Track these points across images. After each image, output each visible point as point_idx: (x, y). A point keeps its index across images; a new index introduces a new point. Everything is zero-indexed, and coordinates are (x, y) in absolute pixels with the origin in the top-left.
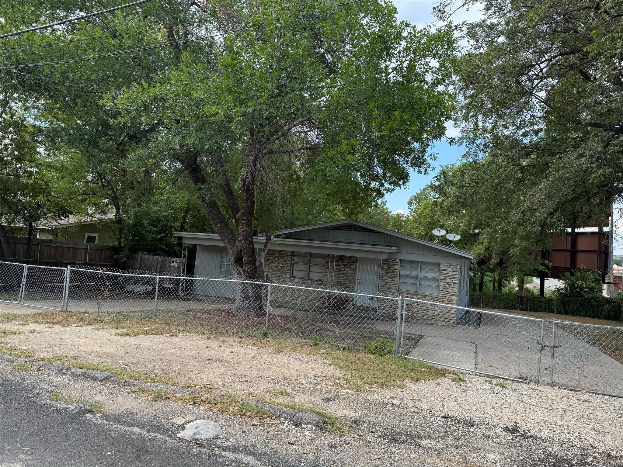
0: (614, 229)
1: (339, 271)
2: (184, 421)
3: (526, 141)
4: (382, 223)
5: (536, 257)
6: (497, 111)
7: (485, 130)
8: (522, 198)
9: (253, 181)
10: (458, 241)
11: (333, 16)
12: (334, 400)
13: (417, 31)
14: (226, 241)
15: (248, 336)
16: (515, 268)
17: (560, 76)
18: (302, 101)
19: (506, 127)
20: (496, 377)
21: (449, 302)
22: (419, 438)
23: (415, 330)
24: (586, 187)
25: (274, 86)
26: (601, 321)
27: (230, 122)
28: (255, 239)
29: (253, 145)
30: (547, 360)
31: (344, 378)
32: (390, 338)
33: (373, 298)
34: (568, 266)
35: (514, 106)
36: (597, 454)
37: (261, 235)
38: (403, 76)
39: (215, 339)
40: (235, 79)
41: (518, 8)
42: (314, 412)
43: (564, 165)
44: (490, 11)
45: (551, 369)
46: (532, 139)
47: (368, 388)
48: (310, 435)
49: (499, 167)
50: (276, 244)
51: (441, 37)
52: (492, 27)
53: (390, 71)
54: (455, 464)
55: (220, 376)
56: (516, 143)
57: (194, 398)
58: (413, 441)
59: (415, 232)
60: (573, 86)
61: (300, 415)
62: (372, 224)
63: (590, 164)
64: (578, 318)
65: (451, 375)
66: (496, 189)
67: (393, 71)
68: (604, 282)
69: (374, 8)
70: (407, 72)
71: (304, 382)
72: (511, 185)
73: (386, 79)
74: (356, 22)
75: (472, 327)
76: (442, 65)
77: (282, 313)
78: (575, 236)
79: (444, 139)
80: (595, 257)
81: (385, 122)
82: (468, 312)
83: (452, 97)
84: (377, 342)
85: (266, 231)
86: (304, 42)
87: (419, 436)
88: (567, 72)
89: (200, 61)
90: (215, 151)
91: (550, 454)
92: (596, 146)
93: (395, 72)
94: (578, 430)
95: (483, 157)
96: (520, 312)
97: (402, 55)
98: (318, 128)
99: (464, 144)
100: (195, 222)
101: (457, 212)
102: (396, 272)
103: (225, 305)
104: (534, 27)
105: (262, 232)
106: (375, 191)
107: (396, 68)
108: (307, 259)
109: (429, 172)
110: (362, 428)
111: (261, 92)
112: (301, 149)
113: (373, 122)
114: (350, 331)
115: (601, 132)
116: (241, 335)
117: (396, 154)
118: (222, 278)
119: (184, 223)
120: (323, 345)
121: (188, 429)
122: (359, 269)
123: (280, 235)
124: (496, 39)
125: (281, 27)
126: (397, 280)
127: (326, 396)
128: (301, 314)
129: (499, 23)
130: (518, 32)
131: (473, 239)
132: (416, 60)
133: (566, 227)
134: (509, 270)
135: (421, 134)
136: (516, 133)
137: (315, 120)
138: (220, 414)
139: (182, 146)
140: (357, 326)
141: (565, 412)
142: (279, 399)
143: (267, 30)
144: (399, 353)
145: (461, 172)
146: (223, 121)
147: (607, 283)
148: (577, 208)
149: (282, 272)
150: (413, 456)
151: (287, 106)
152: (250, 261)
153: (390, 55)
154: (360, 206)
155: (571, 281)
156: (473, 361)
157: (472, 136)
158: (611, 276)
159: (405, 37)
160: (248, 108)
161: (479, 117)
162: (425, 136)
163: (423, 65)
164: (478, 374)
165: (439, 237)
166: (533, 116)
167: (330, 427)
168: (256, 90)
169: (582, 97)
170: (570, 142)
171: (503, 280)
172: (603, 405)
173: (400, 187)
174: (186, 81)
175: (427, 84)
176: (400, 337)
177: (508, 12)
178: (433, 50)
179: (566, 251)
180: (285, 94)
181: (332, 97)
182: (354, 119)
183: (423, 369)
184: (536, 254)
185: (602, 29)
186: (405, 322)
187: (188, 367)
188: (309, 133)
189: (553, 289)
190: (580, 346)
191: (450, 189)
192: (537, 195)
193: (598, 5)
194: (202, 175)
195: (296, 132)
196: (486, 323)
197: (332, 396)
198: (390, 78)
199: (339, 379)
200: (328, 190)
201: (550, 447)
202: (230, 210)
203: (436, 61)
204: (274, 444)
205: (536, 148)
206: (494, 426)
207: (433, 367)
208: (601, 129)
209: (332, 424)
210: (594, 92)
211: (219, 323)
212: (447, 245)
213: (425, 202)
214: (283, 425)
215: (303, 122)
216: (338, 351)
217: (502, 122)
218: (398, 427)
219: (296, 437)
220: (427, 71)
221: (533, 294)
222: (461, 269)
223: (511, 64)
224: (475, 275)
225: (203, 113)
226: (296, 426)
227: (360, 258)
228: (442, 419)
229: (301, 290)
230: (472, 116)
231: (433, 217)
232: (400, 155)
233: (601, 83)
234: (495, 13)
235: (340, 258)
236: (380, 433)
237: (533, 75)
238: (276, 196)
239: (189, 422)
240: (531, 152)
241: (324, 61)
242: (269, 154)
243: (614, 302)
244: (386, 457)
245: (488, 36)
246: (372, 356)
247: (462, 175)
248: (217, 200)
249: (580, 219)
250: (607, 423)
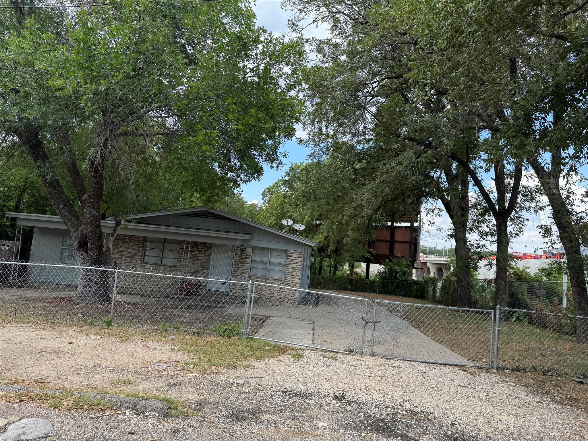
0: (422, 224)
1: (194, 257)
2: (6, 421)
3: (359, 147)
4: (238, 212)
5: (364, 245)
6: (338, 120)
7: (328, 136)
8: (354, 196)
9: (103, 162)
10: (303, 230)
11: (194, 9)
12: (180, 385)
13: (273, 37)
14: (69, 224)
15: (90, 325)
16: (347, 255)
17: (387, 96)
18: (159, 86)
19: (344, 134)
20: (329, 351)
21: (293, 285)
22: (259, 413)
23: (262, 311)
24: (402, 190)
25: (131, 68)
26: (410, 299)
27: (79, 98)
28: (103, 223)
29: (105, 124)
30: (369, 334)
31: (191, 363)
32: (239, 320)
33: (225, 283)
34: (388, 254)
35: (351, 117)
36: (404, 412)
37: (110, 218)
38: (259, 78)
39: (50, 329)
40: (87, 55)
41: (358, 33)
42: (158, 399)
43: (387, 170)
44: (335, 32)
45: (373, 342)
46: (364, 147)
47: (215, 370)
48: (152, 422)
49: (337, 168)
50: (126, 229)
51: (293, 47)
52: (336, 46)
53: (248, 71)
54: (291, 434)
55: (55, 369)
56: (351, 148)
57: (22, 395)
58: (254, 418)
59: (267, 221)
60: (396, 105)
61: (144, 403)
62: (229, 212)
63: (406, 171)
64: (394, 297)
65: (292, 351)
66: (334, 187)
67: (250, 71)
68: (413, 268)
69: (235, 9)
70: (263, 74)
71: (150, 369)
72: (346, 184)
73: (244, 78)
74: (217, 19)
75: (311, 307)
76: (294, 72)
77: (130, 301)
78: (393, 229)
79: (294, 139)
80: (407, 246)
81: (241, 117)
82: (308, 293)
83: (302, 103)
84: (227, 325)
85: (115, 216)
86: (165, 30)
87: (260, 412)
88: (392, 93)
89: (48, 31)
90: (60, 128)
91: (369, 416)
92: (411, 156)
93: (252, 73)
94: (391, 393)
95: (325, 158)
96: (350, 292)
97: (259, 57)
98: (176, 115)
99: (310, 145)
100: (33, 202)
101: (303, 205)
102: (249, 258)
103: (64, 293)
104: (369, 51)
105: (112, 216)
106: (232, 181)
107: (253, 69)
108: (161, 245)
109: (281, 168)
110: (206, 410)
111: (116, 72)
112: (158, 134)
113: (231, 116)
114: (200, 315)
115: (415, 146)
116: (82, 324)
117: (252, 149)
118: (62, 263)
119: (19, 203)
120: (172, 331)
121: (11, 430)
122: (214, 256)
123: (131, 219)
124: (339, 57)
125: (140, 10)
126: (249, 265)
127: (172, 381)
128: (151, 301)
129: (343, 43)
130: (357, 53)
131: (315, 229)
132: (271, 64)
133: (387, 221)
134: (343, 257)
135: (274, 132)
136: (352, 140)
137: (173, 106)
138: (52, 409)
139: (20, 119)
140: (208, 310)
141: (382, 378)
142: (122, 389)
143: (126, 11)
144: (247, 334)
145: (307, 170)
146: (71, 97)
147: (416, 268)
148: (395, 206)
149: (132, 258)
150: (254, 431)
151: (144, 89)
152: (96, 246)
153: (249, 57)
154: (217, 195)
155: (390, 266)
156: (311, 337)
157: (317, 140)
158: (419, 263)
159: (262, 42)
160: (100, 86)
161: (323, 124)
162: (277, 134)
163: (278, 69)
164: (315, 349)
165: (287, 226)
166: (365, 127)
167: (174, 412)
168: (110, 69)
169: (402, 115)
170: (392, 152)
171: (338, 265)
172: (410, 370)
173: (255, 179)
174: (29, 49)
175: (281, 88)
176: (248, 319)
177: (350, 35)
178: (286, 57)
179: (387, 241)
180: (142, 77)
181: (191, 87)
182: (212, 111)
183: (267, 348)
184: (364, 243)
185: (418, 61)
186: (254, 304)
187: (16, 361)
188: (167, 119)
189: (376, 273)
190: (394, 321)
191: (298, 185)
192: (366, 194)
193: (416, 41)
194: (44, 152)
195: (152, 117)
196: (322, 303)
197: (178, 380)
198: (247, 77)
199: (186, 364)
200: (184, 178)
201: (369, 409)
202: (75, 191)
203: (288, 68)
204: (113, 435)
205: (366, 155)
206: (325, 396)
207: (276, 345)
208: (415, 143)
209: (176, 409)
210: (411, 112)
211: (57, 311)
212: (294, 234)
213: (277, 194)
214: (124, 415)
215: (161, 107)
216: (188, 336)
217: (341, 130)
218: (241, 406)
219: (138, 426)
220: (281, 76)
221: (360, 277)
222: (304, 255)
223: (350, 80)
224: (315, 261)
225: (48, 85)
226: (138, 414)
227: (215, 244)
228: (281, 393)
229: (152, 276)
230: (317, 122)
231: (283, 208)
232: (255, 150)
233: (416, 106)
234: (339, 34)
235: (195, 245)
236: (223, 413)
237: (367, 92)
238: (128, 180)
239: (13, 422)
240: (363, 158)
241: (185, 52)
242: (122, 135)
243: (420, 284)
244: (228, 435)
245: (333, 53)
246: (221, 339)
247: (308, 172)
248: (60, 181)
249: (397, 215)
250: (412, 384)
